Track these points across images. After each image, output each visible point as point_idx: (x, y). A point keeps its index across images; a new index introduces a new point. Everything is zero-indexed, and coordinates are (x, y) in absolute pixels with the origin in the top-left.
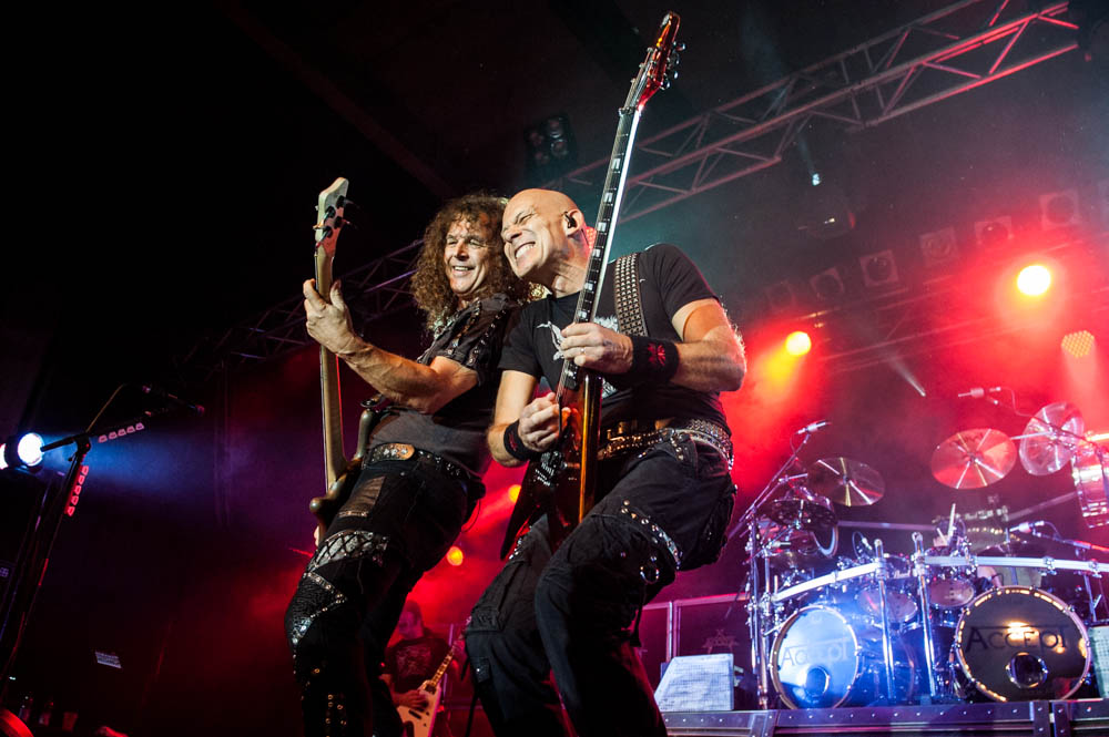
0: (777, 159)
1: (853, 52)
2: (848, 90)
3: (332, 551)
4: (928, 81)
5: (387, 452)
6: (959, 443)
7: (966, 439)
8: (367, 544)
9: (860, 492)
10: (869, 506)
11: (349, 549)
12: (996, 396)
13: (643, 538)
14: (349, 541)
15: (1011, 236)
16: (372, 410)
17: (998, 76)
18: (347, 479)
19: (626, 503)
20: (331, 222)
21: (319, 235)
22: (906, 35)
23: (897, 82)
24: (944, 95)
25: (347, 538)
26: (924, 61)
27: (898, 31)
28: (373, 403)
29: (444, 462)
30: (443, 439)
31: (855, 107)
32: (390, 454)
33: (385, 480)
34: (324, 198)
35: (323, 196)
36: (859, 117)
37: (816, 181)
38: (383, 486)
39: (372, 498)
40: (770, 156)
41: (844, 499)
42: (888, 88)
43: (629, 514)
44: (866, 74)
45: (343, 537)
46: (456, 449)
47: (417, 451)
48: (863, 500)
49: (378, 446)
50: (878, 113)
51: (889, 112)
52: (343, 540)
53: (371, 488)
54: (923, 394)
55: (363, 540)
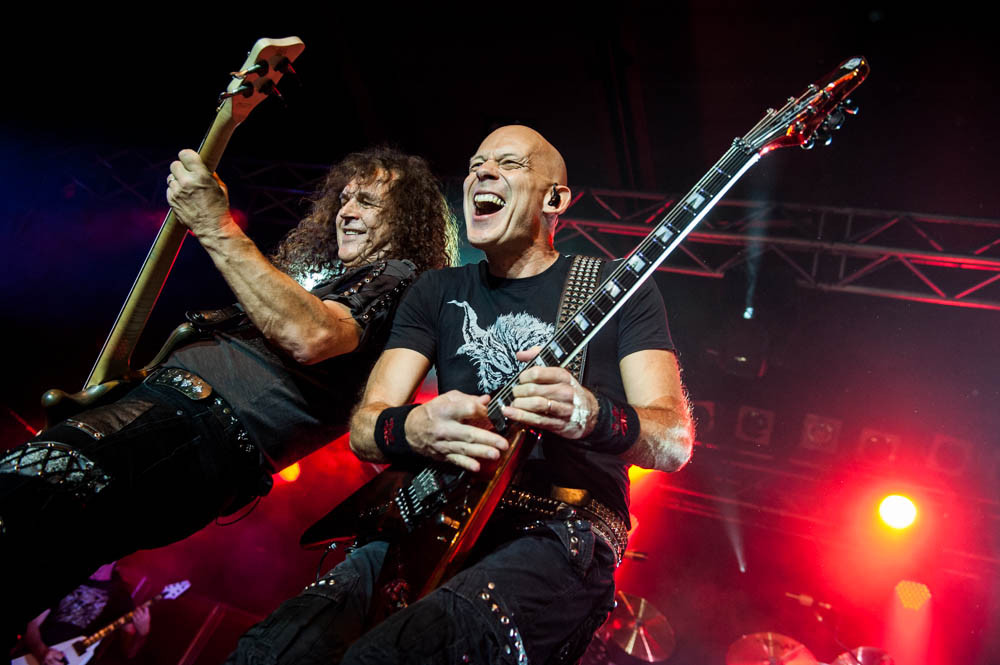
0: (718, 274)
1: (837, 211)
2: (817, 244)
3: (26, 460)
4: (895, 276)
5: (179, 379)
6: (767, 642)
7: (776, 643)
8: (78, 474)
9: (646, 644)
10: (648, 662)
11: (49, 470)
12: (823, 612)
13: (496, 644)
14: (56, 458)
15: (892, 457)
16: (195, 326)
17: (962, 304)
18: (116, 387)
19: (491, 586)
20: (256, 79)
21: (235, 86)
22: (894, 222)
23: (866, 261)
24: (903, 295)
25: (56, 453)
26: (902, 254)
27: (889, 214)
28: (201, 319)
29: (239, 427)
30: (254, 400)
31: (815, 263)
32: (180, 383)
33: (151, 409)
34: (264, 46)
35: (263, 43)
36: (814, 274)
37: (748, 314)
38: (146, 414)
39: (121, 422)
40: (714, 267)
41: (626, 645)
42: (856, 262)
43: (490, 602)
44: (839, 238)
45: (51, 449)
46: (264, 418)
47: (214, 395)
48: (646, 654)
49: (173, 368)
50: (835, 280)
51: (845, 285)
52: (49, 454)
53: (129, 409)
54: (743, 569)
55: (75, 466)
